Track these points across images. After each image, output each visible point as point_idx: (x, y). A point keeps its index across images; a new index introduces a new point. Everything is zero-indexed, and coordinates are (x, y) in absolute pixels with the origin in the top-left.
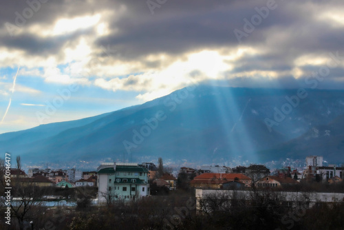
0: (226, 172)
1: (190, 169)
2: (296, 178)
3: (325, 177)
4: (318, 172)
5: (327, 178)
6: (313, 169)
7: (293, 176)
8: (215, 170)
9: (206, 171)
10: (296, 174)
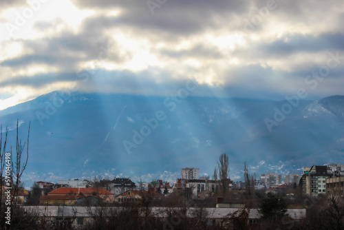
0: (87, 186)
1: (48, 183)
2: (166, 192)
3: (195, 191)
4: (188, 185)
5: (198, 191)
6: (182, 182)
7: (163, 190)
8: (73, 184)
9: (64, 186)
10: (166, 188)
